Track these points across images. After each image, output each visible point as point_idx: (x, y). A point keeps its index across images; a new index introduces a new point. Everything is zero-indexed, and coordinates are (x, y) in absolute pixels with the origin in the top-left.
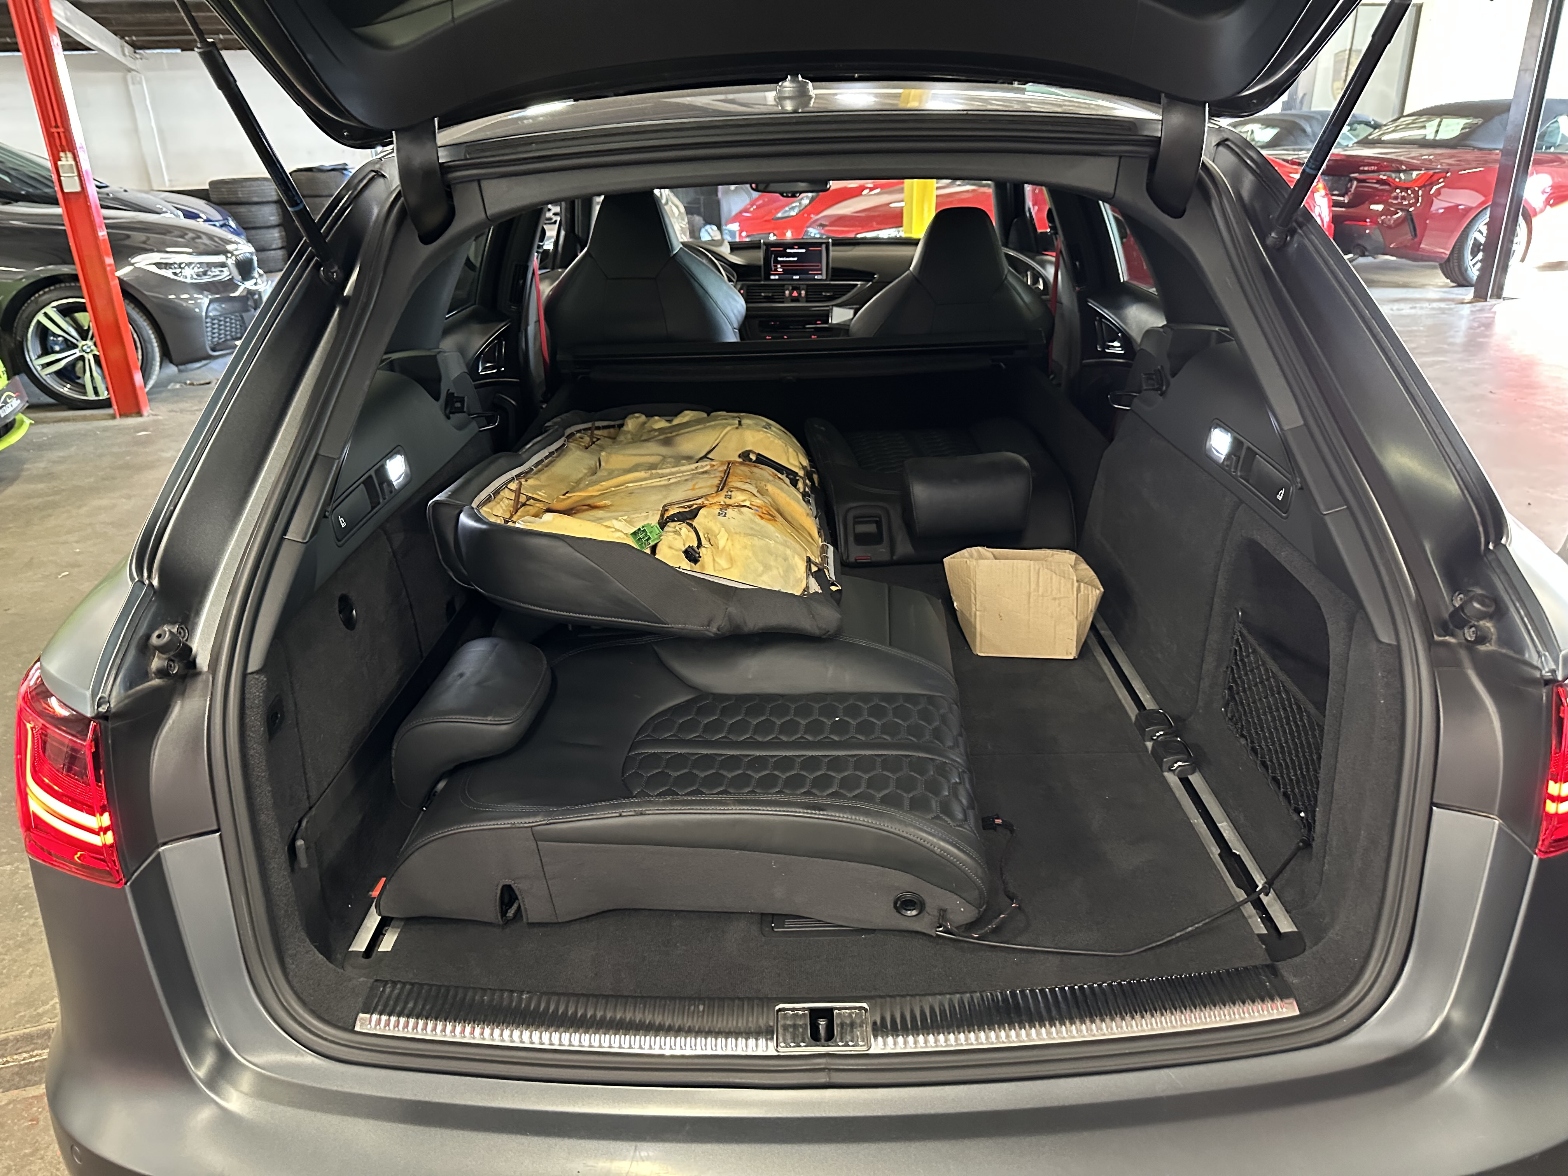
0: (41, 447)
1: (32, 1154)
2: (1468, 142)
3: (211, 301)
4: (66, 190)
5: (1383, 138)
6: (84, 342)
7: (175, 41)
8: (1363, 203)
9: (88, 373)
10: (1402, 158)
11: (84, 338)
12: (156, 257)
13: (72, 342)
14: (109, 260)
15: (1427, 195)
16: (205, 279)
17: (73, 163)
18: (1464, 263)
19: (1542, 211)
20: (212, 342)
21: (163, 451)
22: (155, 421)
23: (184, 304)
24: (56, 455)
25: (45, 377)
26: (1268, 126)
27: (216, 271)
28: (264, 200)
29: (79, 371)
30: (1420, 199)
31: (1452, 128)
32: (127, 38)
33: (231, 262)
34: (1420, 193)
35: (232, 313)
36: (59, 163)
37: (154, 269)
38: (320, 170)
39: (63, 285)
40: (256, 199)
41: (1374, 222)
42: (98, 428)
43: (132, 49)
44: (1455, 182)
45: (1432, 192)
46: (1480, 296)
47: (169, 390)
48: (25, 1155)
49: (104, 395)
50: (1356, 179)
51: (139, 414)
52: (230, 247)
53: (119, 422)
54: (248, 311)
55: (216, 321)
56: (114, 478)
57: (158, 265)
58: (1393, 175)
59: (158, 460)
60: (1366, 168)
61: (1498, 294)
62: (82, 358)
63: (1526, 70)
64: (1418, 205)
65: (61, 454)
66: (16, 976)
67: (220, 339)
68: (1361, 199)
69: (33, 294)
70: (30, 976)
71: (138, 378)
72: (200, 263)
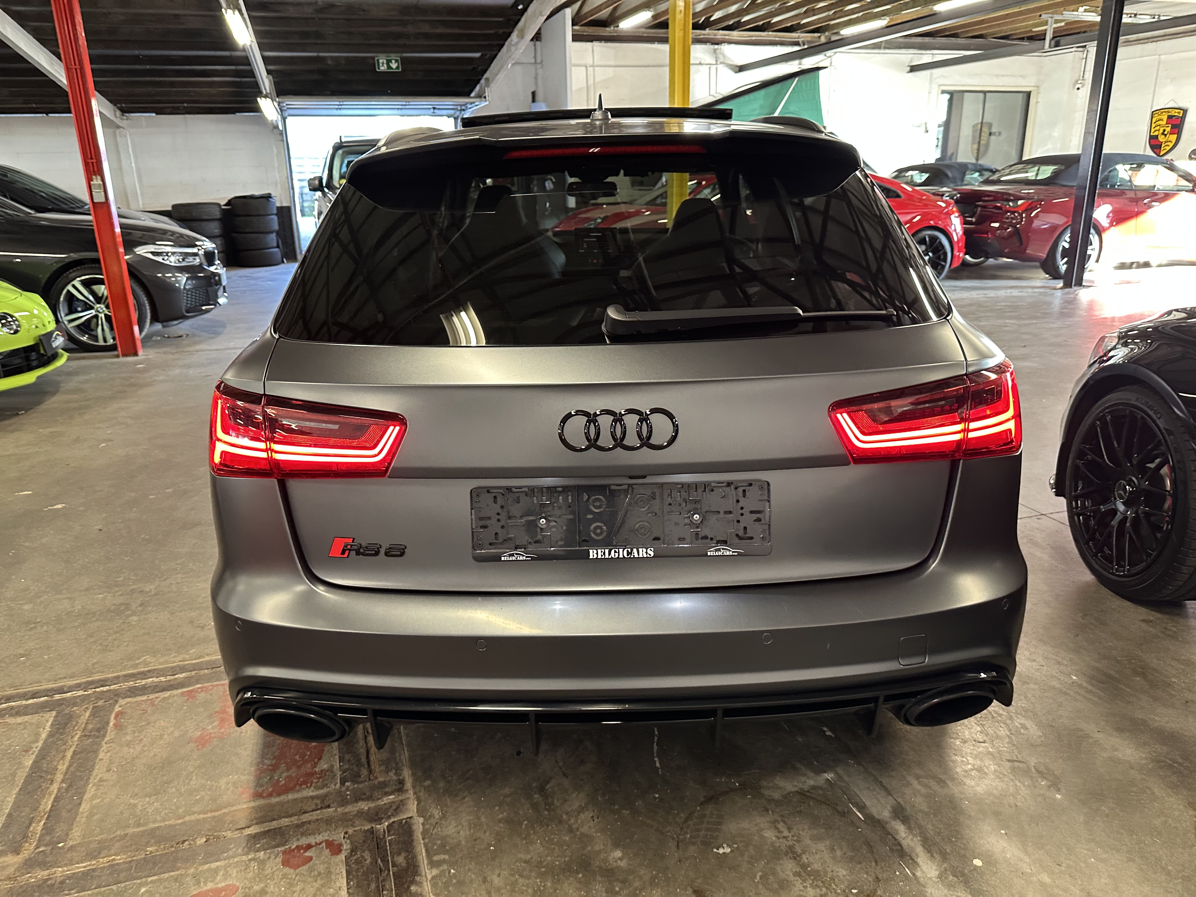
0: (69, 374)
1: (147, 725)
2: (1056, 182)
3: (188, 279)
4: (95, 201)
5: (1003, 179)
6: (98, 305)
7: (152, 108)
8: (985, 222)
9: (100, 328)
10: (1010, 192)
11: (99, 303)
12: (152, 248)
13: (90, 305)
14: (121, 250)
15: (1029, 218)
16: (184, 264)
17: (101, 183)
18: (1056, 262)
19: (1108, 228)
20: (186, 306)
21: (156, 376)
22: (147, 359)
23: (168, 280)
24: (82, 378)
25: (70, 329)
26: (923, 172)
27: (191, 259)
28: (211, 218)
29: (93, 325)
30: (1024, 219)
31: (1047, 171)
32: (119, 105)
33: (201, 252)
34: (1024, 215)
35: (201, 288)
36: (92, 183)
37: (150, 256)
38: (252, 197)
39: (86, 266)
40: (205, 217)
41: (994, 234)
42: (108, 363)
43: (120, 112)
44: (1049, 209)
45: (1032, 215)
46: (1068, 285)
47: (154, 341)
48: (142, 726)
49: (111, 342)
50: (979, 206)
51: (136, 354)
52: (198, 243)
53: (122, 359)
54: (211, 286)
55: (189, 293)
56: (125, 392)
57: (152, 253)
58: (1005, 203)
59: (154, 381)
60: (986, 198)
61: (1079, 283)
62: (96, 317)
63: (1089, 133)
64: (1023, 223)
65: (85, 378)
66: (118, 647)
67: (192, 304)
68: (985, 219)
69: (65, 272)
70: (127, 646)
71: (136, 329)
72: (180, 253)
